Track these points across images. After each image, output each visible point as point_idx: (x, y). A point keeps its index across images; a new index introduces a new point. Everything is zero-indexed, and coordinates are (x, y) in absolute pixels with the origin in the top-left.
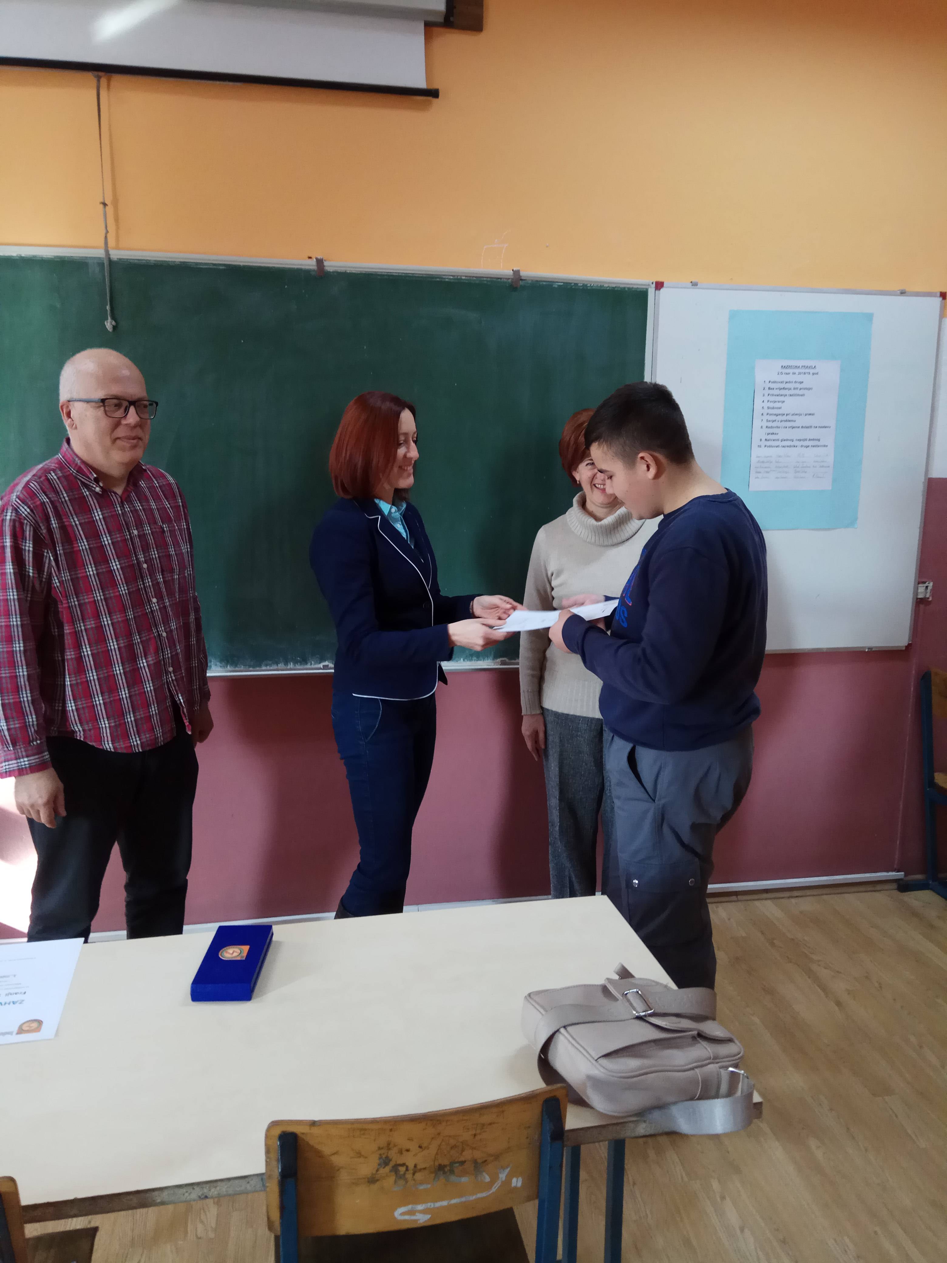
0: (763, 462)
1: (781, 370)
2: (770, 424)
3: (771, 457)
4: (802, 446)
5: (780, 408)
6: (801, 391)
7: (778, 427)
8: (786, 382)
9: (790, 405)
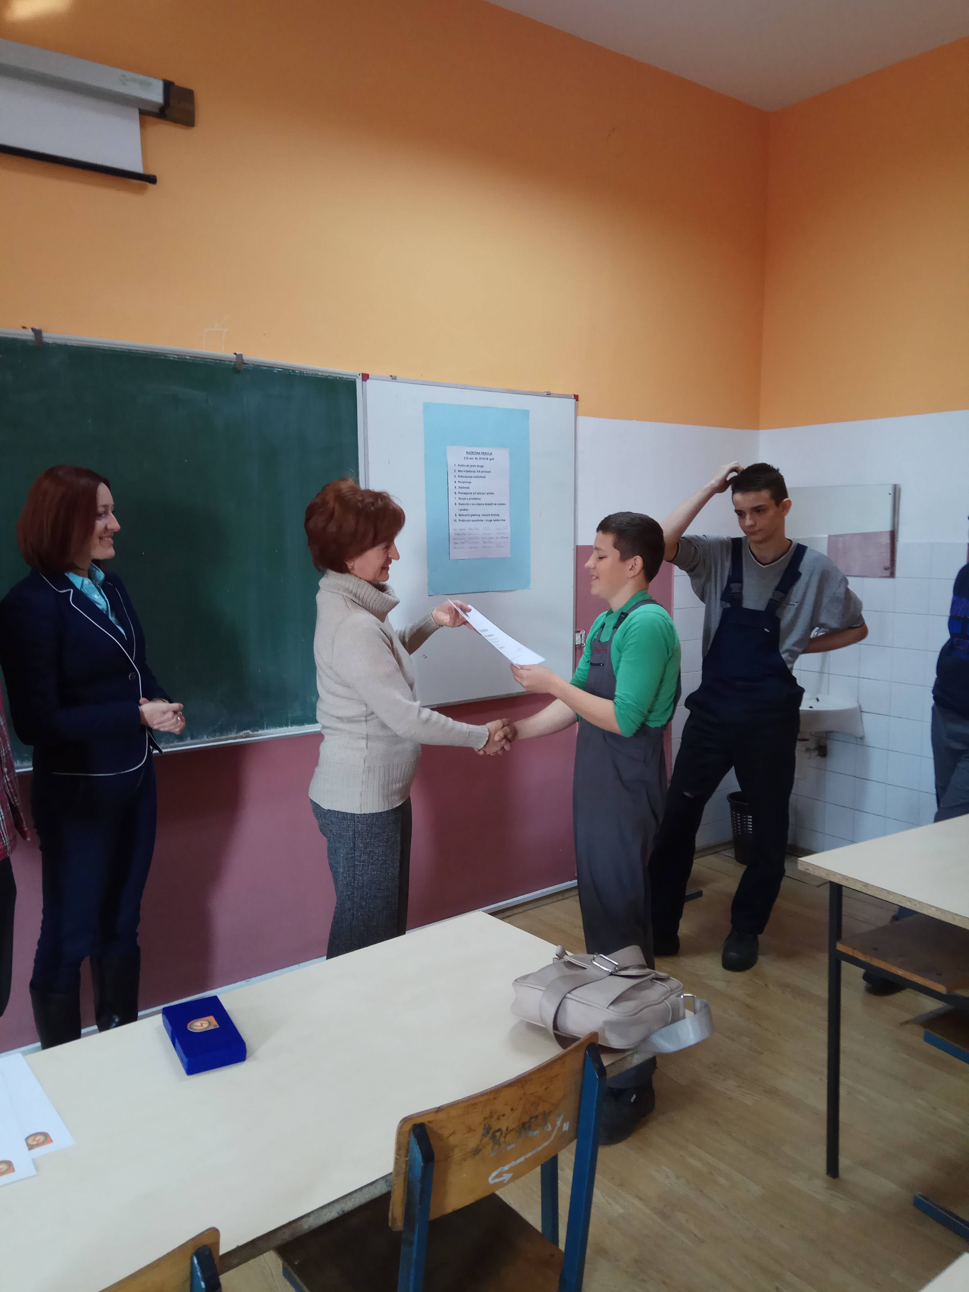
0: (459, 534)
1: (466, 456)
2: (462, 502)
3: (464, 530)
4: (486, 520)
5: (468, 488)
6: (482, 474)
7: (468, 504)
8: (471, 466)
9: (476, 485)
